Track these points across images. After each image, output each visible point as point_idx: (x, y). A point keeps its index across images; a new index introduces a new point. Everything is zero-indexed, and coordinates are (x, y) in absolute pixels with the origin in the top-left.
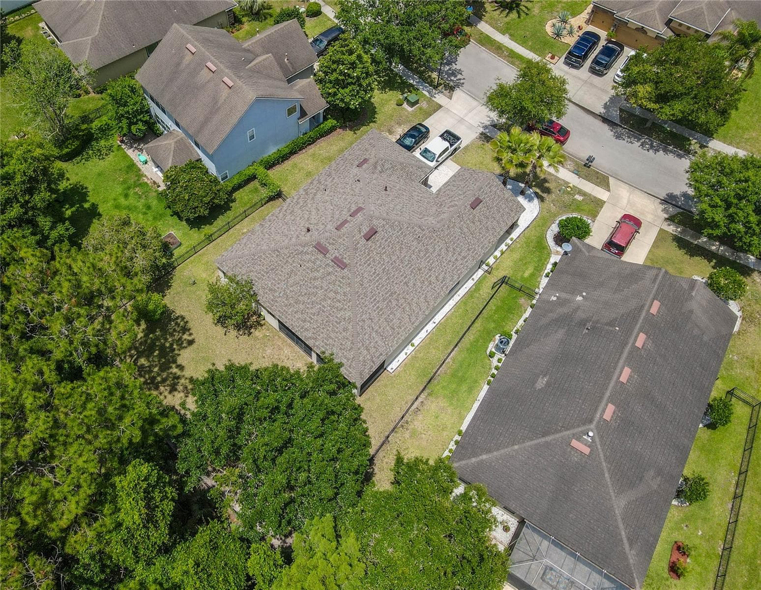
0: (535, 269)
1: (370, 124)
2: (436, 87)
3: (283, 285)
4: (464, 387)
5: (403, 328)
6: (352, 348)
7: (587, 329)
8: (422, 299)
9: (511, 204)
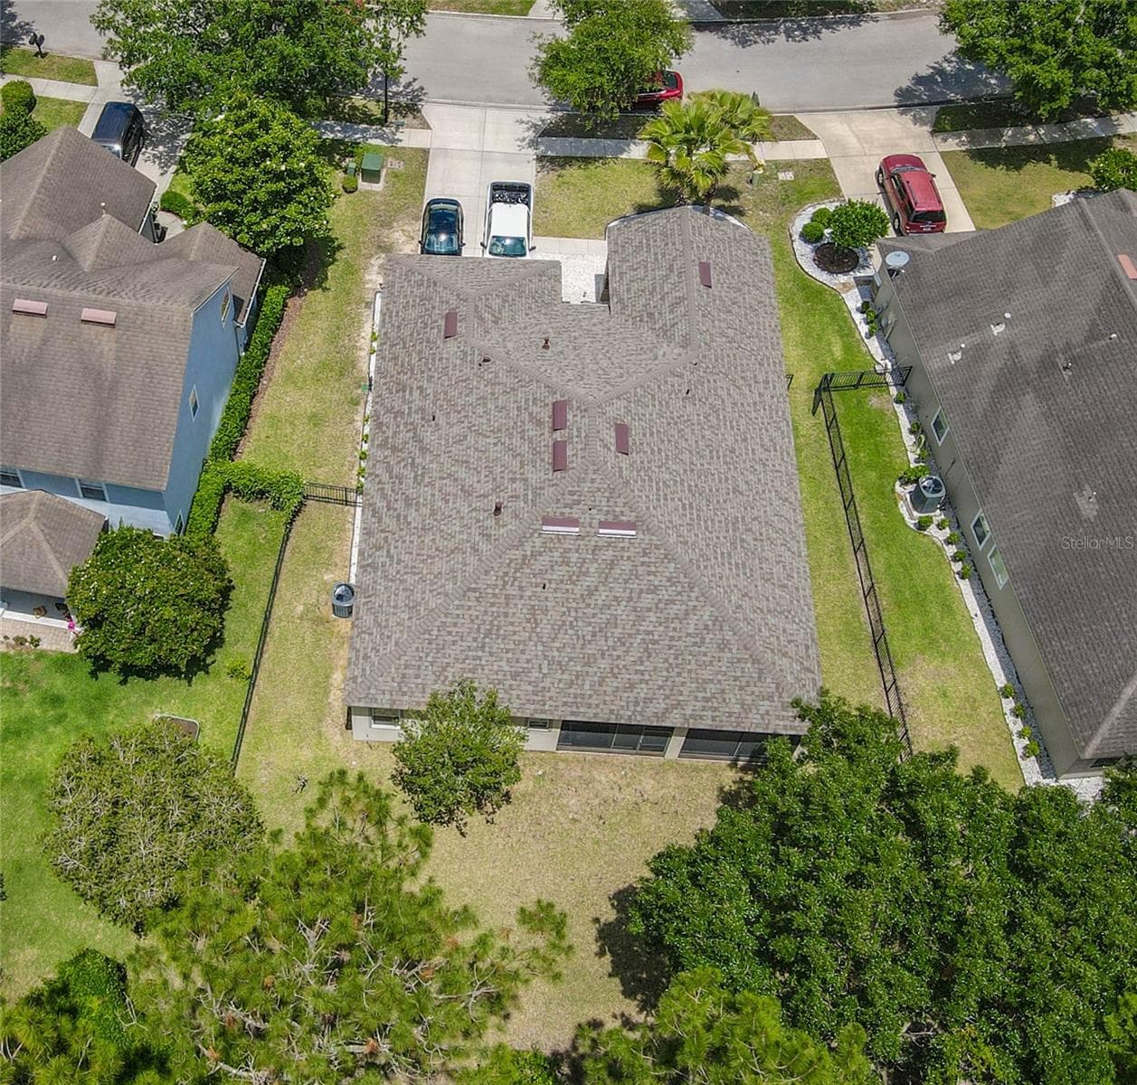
0: (841, 337)
1: (338, 255)
2: (383, 122)
3: (533, 649)
4: (935, 610)
5: (795, 576)
6: (761, 671)
7: (1065, 368)
8: (776, 502)
9: (746, 243)
